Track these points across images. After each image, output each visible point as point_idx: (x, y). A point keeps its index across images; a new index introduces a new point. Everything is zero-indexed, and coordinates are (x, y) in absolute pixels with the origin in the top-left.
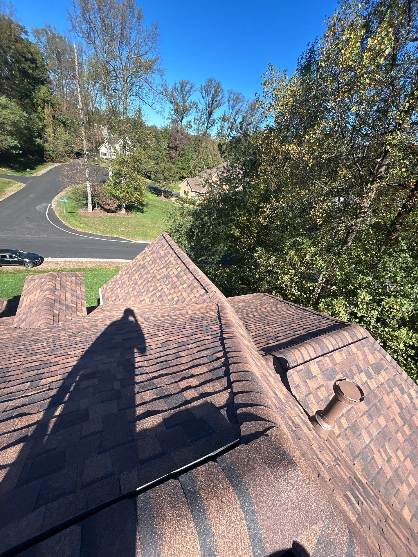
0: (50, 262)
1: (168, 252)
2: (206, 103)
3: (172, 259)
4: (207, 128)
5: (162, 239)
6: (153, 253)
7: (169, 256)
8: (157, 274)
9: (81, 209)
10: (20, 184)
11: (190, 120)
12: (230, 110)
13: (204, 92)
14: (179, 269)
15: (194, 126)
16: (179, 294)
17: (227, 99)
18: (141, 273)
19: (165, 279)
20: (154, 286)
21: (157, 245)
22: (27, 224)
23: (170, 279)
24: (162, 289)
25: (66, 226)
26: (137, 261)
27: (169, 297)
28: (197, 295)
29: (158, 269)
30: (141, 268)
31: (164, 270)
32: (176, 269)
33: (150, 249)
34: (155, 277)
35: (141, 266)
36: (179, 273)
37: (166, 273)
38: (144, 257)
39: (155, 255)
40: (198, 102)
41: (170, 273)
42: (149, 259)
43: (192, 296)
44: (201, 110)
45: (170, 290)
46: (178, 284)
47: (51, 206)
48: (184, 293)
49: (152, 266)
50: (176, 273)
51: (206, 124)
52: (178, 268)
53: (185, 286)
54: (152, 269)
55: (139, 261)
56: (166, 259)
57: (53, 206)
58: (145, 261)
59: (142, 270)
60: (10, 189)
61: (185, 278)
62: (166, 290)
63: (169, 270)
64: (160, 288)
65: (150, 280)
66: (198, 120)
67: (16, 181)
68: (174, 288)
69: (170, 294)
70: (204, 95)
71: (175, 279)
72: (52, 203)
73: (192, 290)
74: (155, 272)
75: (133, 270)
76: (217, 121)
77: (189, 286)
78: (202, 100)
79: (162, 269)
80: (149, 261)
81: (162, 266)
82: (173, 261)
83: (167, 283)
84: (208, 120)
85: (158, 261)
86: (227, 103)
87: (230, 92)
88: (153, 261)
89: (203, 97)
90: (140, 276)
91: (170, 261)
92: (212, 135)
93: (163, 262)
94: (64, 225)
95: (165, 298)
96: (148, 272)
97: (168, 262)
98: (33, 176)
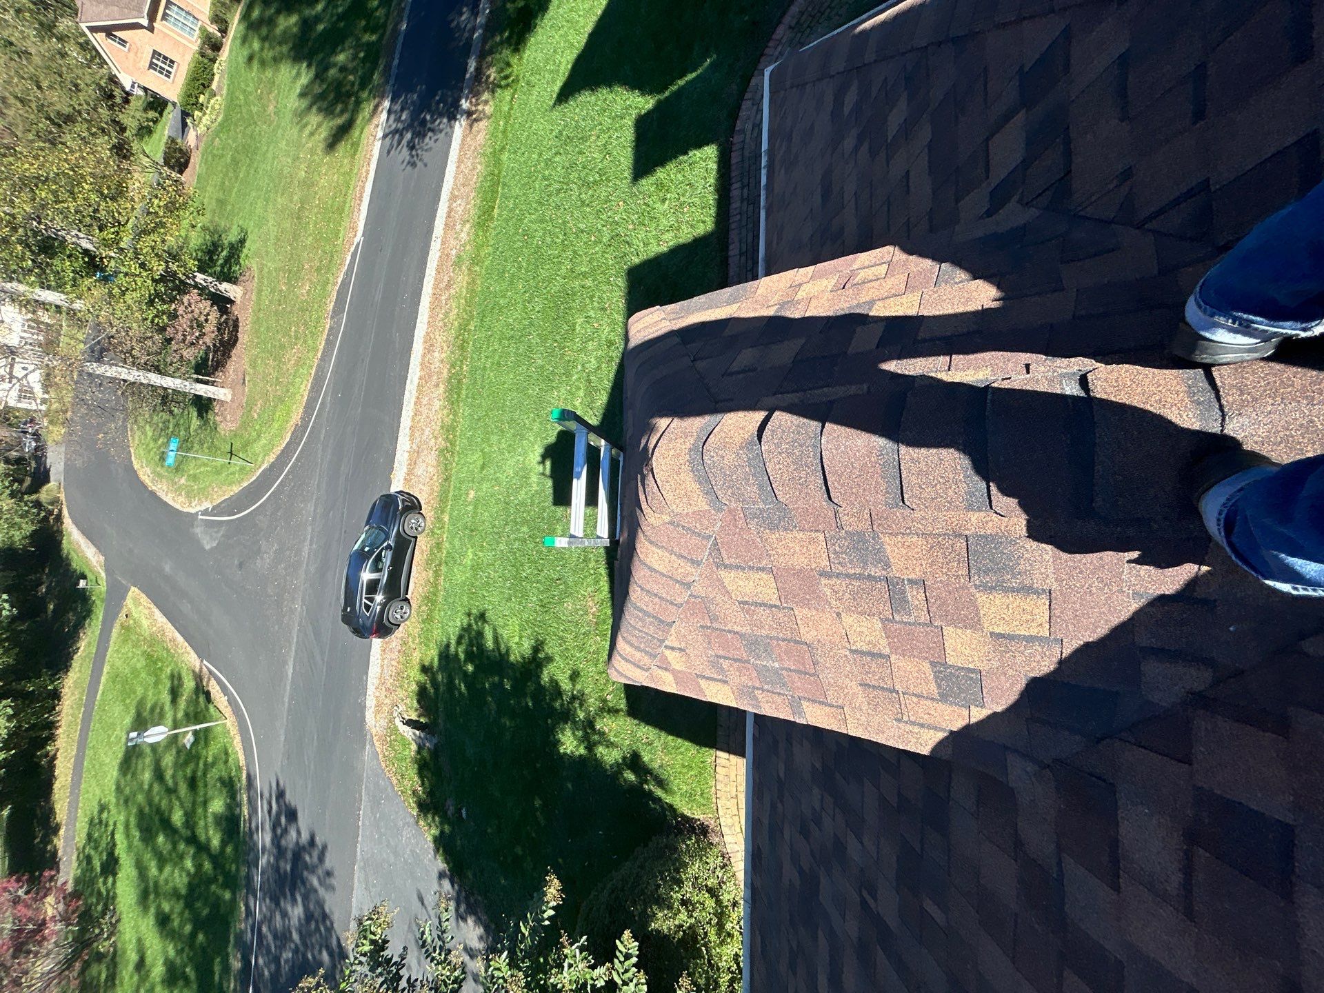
0: (410, 473)
9: (221, 427)
10: (129, 601)
22: (264, 562)
25: (278, 457)
47: (205, 512)
57: (208, 505)
60: (145, 623)
67: (119, 612)
72: (192, 511)
94: (272, 466)
98: (103, 574)
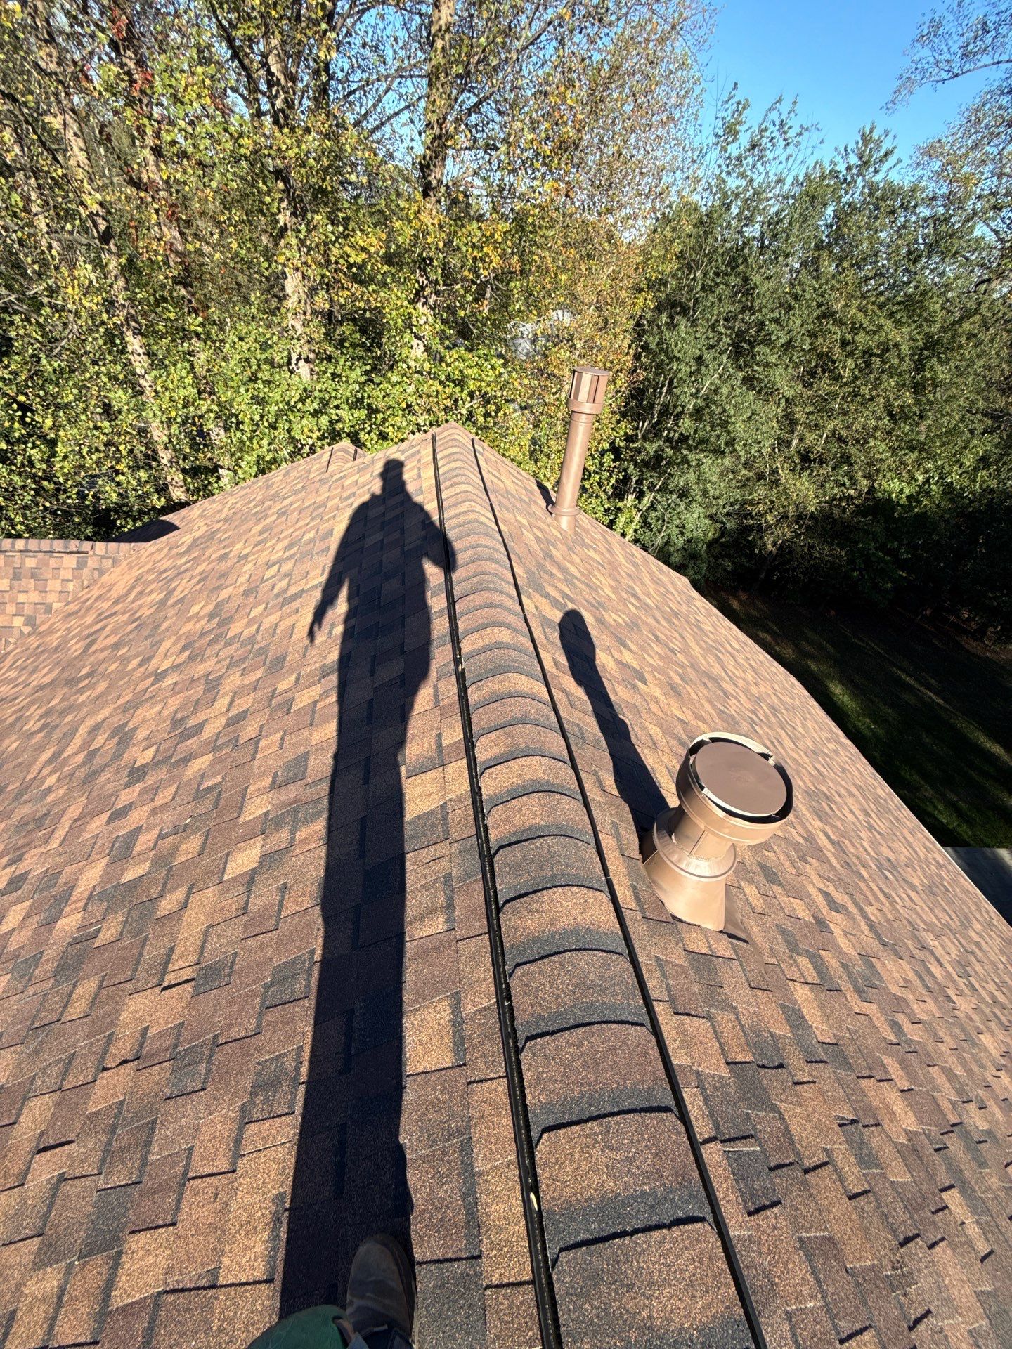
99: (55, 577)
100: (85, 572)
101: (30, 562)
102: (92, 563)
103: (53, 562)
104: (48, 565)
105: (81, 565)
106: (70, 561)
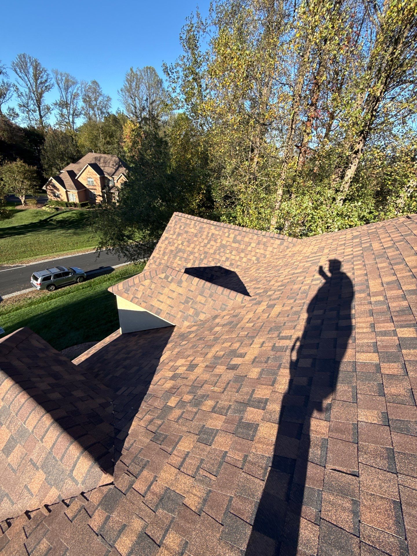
1: (201, 228)
2: (27, 85)
3: (213, 231)
4: (41, 117)
5: (180, 219)
6: (179, 234)
7: (207, 230)
8: (206, 250)
11: (11, 106)
12: (63, 93)
13: (18, 70)
14: (232, 236)
15: (21, 114)
16: (253, 253)
17: (53, 81)
18: (181, 258)
19: (222, 250)
20: (213, 260)
21: (178, 226)
23: (229, 248)
24: (227, 259)
26: (162, 249)
27: (244, 260)
28: (275, 246)
29: (202, 244)
30: (177, 253)
31: (212, 243)
32: (228, 237)
33: (172, 232)
34: (205, 253)
35: (175, 252)
36: (235, 238)
37: (218, 245)
38: (169, 243)
39: (185, 236)
40: (16, 84)
41: (224, 242)
42: (180, 242)
43: (270, 249)
44: (24, 94)
45: (239, 255)
46: (242, 247)
48: (258, 251)
49: (192, 245)
50: (231, 240)
51: (38, 112)
52: (229, 235)
53: (253, 245)
54: (194, 248)
55: (166, 248)
56: (205, 233)
58: (176, 245)
59: (181, 254)
61: (246, 239)
62: (233, 257)
63: (219, 241)
64: (224, 259)
65: (202, 257)
66: (24, 106)
68: (242, 252)
69: (241, 258)
70: (20, 75)
71: (234, 245)
73: (264, 244)
74: (201, 249)
75: (166, 258)
76: (52, 107)
77: (258, 244)
78: (20, 80)
79: (208, 243)
80: (182, 244)
81: (206, 241)
82: (217, 233)
83: (228, 251)
84: (39, 107)
85: (195, 239)
86: (56, 85)
87: (56, 73)
88: (188, 242)
89: (20, 77)
90: (183, 259)
91: (213, 234)
92: (52, 125)
93: (204, 237)
95: (239, 263)
96: (192, 253)
97: (210, 235)
99: (271, 246)
100: (282, 247)
101: (265, 240)
102: (285, 244)
103: (272, 241)
104: (270, 242)
105: (281, 244)
106: (278, 242)
